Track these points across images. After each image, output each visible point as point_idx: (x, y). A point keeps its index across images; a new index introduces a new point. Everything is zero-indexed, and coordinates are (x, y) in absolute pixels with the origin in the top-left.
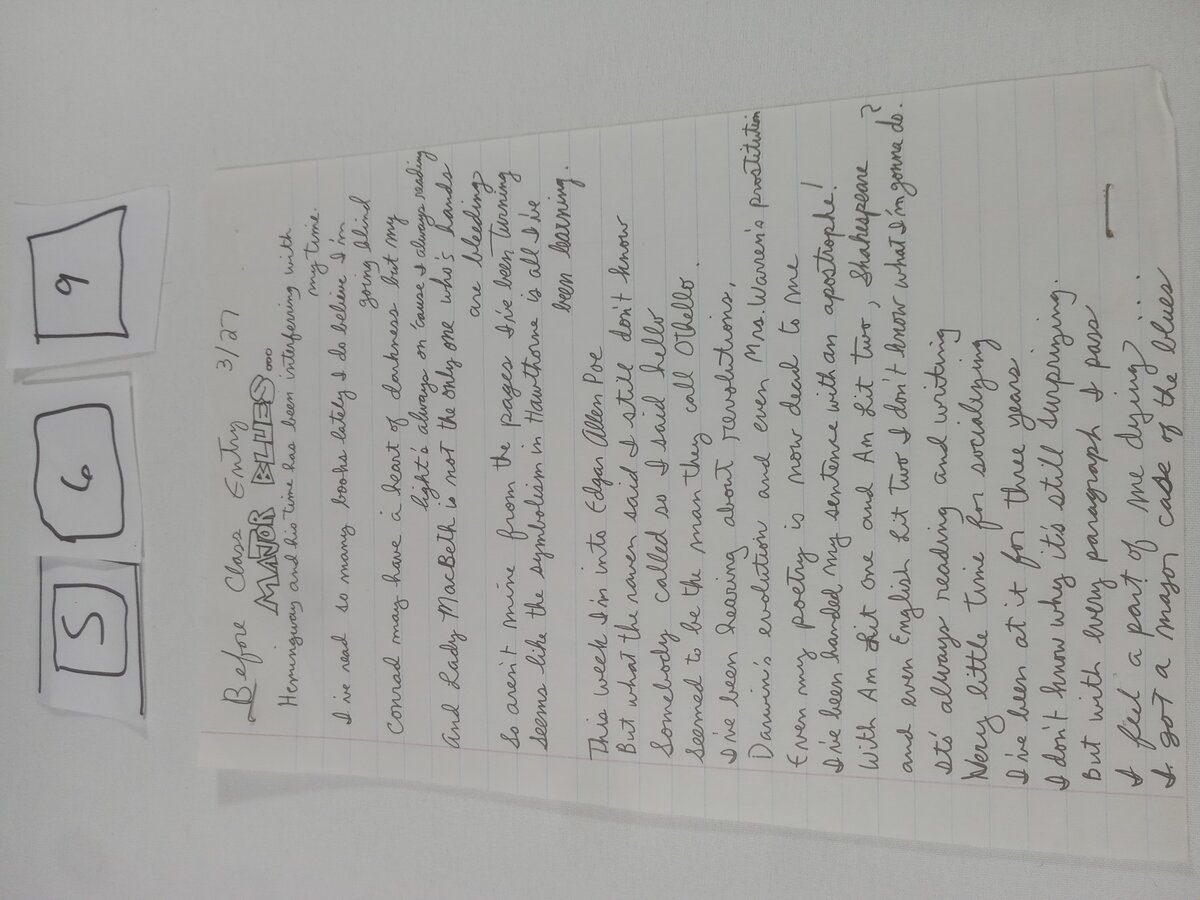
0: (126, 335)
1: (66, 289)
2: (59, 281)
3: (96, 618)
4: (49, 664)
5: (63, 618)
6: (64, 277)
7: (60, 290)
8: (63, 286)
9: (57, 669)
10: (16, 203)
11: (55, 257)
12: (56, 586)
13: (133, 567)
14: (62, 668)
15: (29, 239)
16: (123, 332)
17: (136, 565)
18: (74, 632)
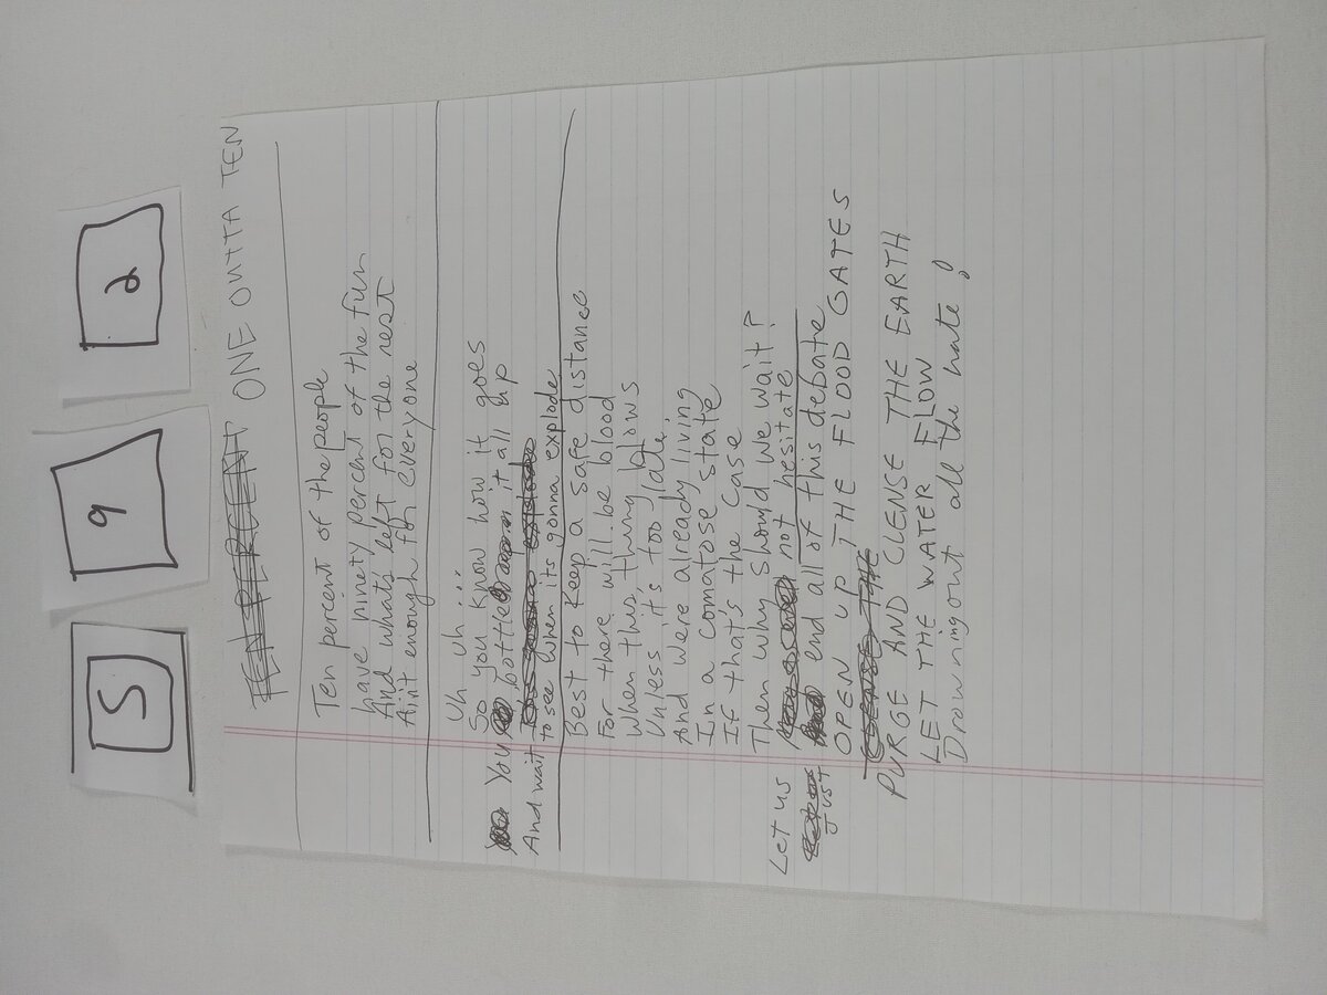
0: (175, 565)
1: (102, 521)
2: (91, 514)
3: (137, 690)
4: (83, 741)
5: (99, 692)
6: (96, 509)
7: (94, 523)
8: (97, 517)
9: (93, 748)
10: (35, 433)
11: (84, 487)
12: (90, 659)
13: (180, 636)
14: (99, 745)
15: (53, 470)
16: (171, 562)
17: (182, 634)
18: (112, 708)
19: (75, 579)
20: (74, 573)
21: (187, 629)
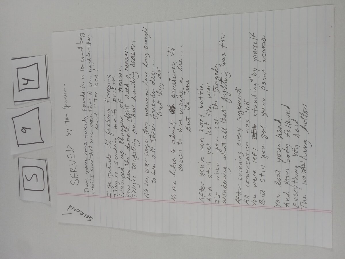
0: (43, 143)
3: (35, 175)
4: (22, 188)
5: (26, 176)
6: (23, 128)
8: (24, 130)
10: (7, 109)
11: (20, 123)
12: (23, 167)
14: (26, 189)
15: (12, 118)
17: (46, 160)
18: (29, 179)
19: (19, 146)
20: (18, 145)
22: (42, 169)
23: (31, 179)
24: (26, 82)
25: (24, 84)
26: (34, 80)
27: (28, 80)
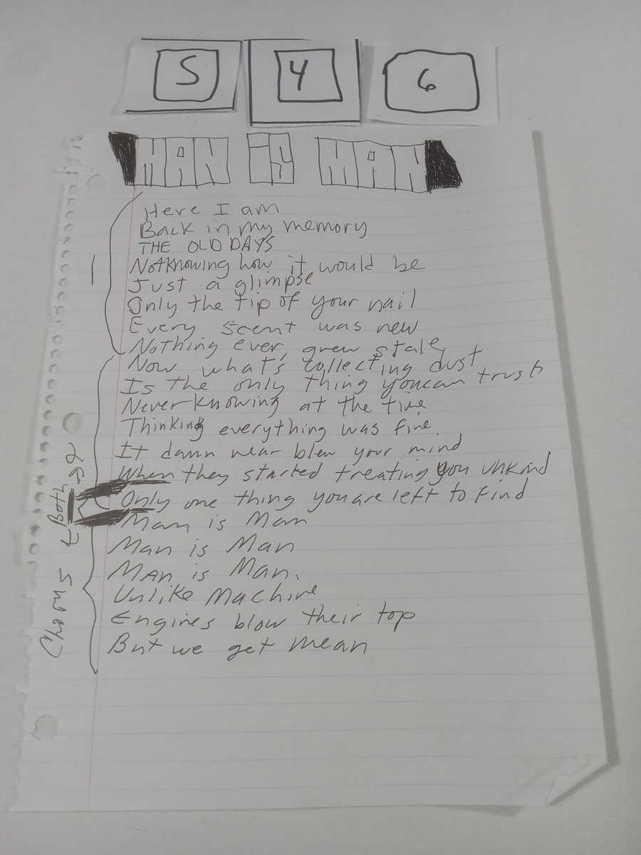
3: (195, 79)
4: (162, 46)
9: (158, 52)
13: (232, 106)
14: (160, 55)
17: (233, 108)
18: (184, 64)
21: (236, 112)
22: (210, 98)
23: (187, 69)
24: (298, 68)
25: (292, 63)
26: (299, 89)
27: (302, 74)
